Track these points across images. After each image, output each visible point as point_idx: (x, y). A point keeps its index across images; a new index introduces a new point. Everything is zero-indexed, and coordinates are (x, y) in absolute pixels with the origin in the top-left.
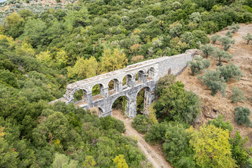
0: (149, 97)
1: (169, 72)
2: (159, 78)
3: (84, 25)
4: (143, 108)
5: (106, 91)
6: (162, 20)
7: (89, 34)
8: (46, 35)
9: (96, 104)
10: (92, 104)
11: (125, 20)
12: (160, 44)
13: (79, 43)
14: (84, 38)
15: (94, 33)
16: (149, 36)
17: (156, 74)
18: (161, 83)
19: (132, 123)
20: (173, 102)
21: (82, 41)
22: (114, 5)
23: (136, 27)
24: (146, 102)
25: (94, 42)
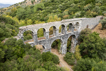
0: (74, 42)
1: (87, 27)
2: (81, 30)
3: (41, 10)
4: (70, 48)
5: (48, 34)
6: (80, 5)
7: (43, 13)
8: (25, 15)
9: (40, 43)
10: (37, 43)
11: (61, 7)
12: (80, 15)
13: (38, 17)
14: (41, 15)
15: (46, 12)
16: (73, 12)
17: (80, 27)
18: (83, 33)
19: (64, 58)
20: (93, 44)
21: (40, 16)
22: (56, 3)
23: (66, 9)
24: (72, 45)
25: (45, 16)
